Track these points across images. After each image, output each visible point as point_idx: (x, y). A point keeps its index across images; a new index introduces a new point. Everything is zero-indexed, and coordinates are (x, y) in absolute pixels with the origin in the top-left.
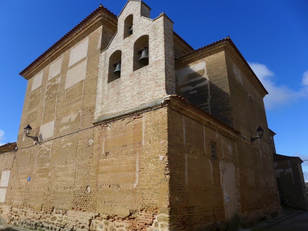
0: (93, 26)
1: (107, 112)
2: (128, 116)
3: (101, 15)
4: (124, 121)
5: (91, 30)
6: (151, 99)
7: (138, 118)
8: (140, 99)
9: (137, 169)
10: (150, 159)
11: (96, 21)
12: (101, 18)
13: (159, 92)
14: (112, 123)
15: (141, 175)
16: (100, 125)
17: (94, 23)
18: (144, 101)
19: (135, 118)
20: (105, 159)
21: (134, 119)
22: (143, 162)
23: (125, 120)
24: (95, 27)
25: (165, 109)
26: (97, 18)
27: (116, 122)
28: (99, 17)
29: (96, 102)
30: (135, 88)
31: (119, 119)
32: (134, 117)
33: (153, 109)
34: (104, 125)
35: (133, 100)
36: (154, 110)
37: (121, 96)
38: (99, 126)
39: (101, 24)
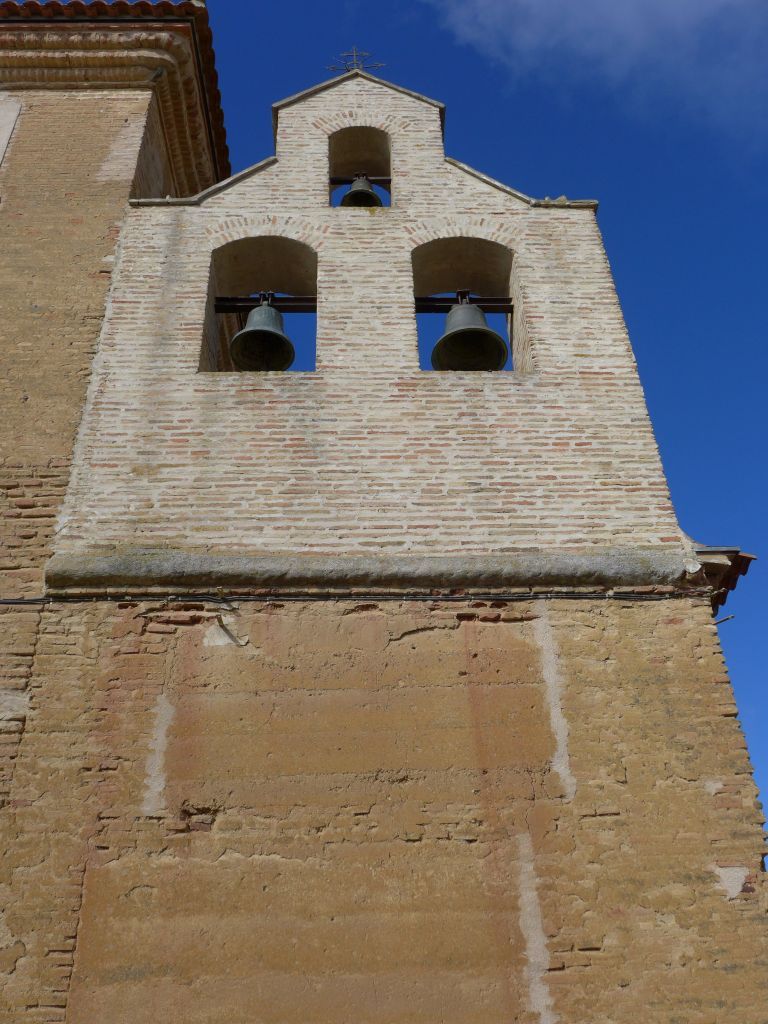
0: (85, 64)
1: (197, 529)
2: (411, 590)
3: (175, 43)
4: (364, 614)
5: (57, 80)
6: (579, 536)
7: (496, 619)
8: (498, 522)
9: (537, 951)
10: (640, 884)
11: (118, 54)
12: (167, 57)
13: (630, 518)
14: (250, 605)
15: (579, 992)
16: (116, 597)
17: (102, 54)
18: (532, 537)
19: (470, 617)
20: (166, 859)
21: (461, 617)
22: (580, 904)
23: (374, 613)
24: (96, 78)
25: (699, 610)
26: (139, 45)
27: (293, 607)
28: (155, 45)
29: (78, 449)
30: (449, 454)
31: (327, 597)
32: (465, 607)
33: (610, 593)
34: (163, 609)
35: (443, 514)
36: (619, 596)
37: (330, 468)
38: (104, 606)
39: (145, 82)
